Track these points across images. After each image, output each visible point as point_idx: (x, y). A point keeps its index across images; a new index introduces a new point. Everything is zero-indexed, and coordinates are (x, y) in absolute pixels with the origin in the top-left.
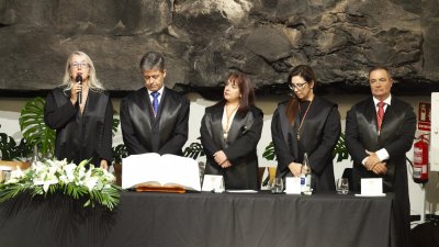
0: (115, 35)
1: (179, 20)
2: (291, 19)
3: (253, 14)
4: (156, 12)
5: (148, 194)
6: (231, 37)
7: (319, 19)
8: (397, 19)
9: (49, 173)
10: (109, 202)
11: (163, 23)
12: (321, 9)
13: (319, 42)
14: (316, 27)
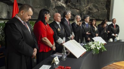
2: (78, 8)
7: (84, 9)
8: (95, 10)
11: (54, 7)
12: (84, 7)
13: (84, 12)
14: (83, 10)
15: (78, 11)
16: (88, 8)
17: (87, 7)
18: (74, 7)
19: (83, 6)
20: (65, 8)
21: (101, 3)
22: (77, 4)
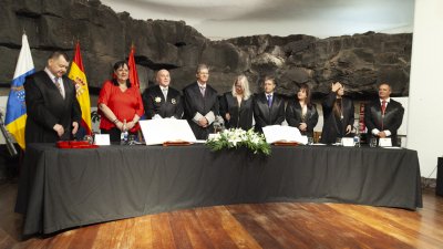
0: (226, 72)
1: (254, 66)
2: (309, 65)
3: (288, 63)
4: (245, 62)
5: (280, 147)
6: (280, 73)
7: (324, 65)
8: (360, 64)
9: (236, 136)
10: (267, 151)
11: (247, 67)
12: (325, 60)
13: (324, 75)
14: (322, 68)
15: (310, 71)
16: (336, 63)
17: (335, 59)
18: (300, 63)
19: (323, 57)
20: (276, 67)
21: (387, 45)
22: (305, 56)
